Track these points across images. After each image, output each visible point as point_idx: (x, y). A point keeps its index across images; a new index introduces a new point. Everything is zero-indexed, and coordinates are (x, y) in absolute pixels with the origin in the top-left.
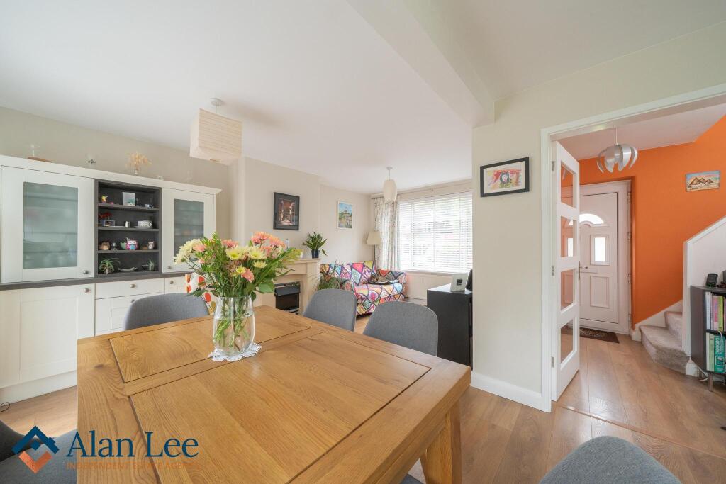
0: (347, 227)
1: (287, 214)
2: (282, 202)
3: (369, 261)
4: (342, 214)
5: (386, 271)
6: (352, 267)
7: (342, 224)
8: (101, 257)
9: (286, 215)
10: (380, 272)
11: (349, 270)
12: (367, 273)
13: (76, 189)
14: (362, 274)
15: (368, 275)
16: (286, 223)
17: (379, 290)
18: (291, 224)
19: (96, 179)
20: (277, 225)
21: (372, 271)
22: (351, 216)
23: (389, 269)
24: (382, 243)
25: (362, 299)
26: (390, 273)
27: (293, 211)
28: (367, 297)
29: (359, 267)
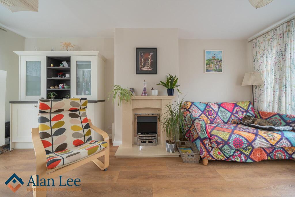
0: (215, 71)
1: (147, 62)
2: (142, 54)
3: (243, 102)
4: (210, 60)
5: (270, 114)
6: (220, 105)
7: (209, 69)
8: (49, 92)
9: (145, 64)
10: (259, 114)
11: (216, 109)
12: (240, 113)
13: (40, 61)
14: (232, 114)
15: (241, 115)
16: (146, 69)
17: (251, 137)
18: (150, 70)
19: (47, 56)
20: (139, 71)
21: (247, 111)
22: (221, 60)
23: (276, 111)
24: (263, 83)
25: (218, 143)
26: (277, 116)
27: (151, 59)
28: (226, 143)
29: (230, 107)
